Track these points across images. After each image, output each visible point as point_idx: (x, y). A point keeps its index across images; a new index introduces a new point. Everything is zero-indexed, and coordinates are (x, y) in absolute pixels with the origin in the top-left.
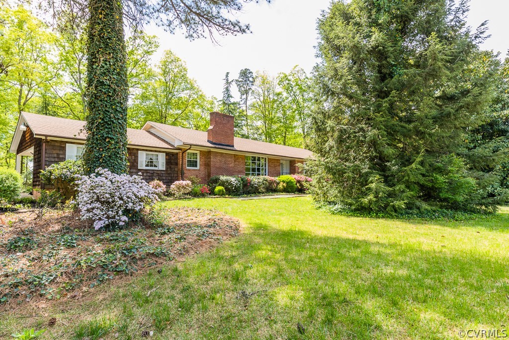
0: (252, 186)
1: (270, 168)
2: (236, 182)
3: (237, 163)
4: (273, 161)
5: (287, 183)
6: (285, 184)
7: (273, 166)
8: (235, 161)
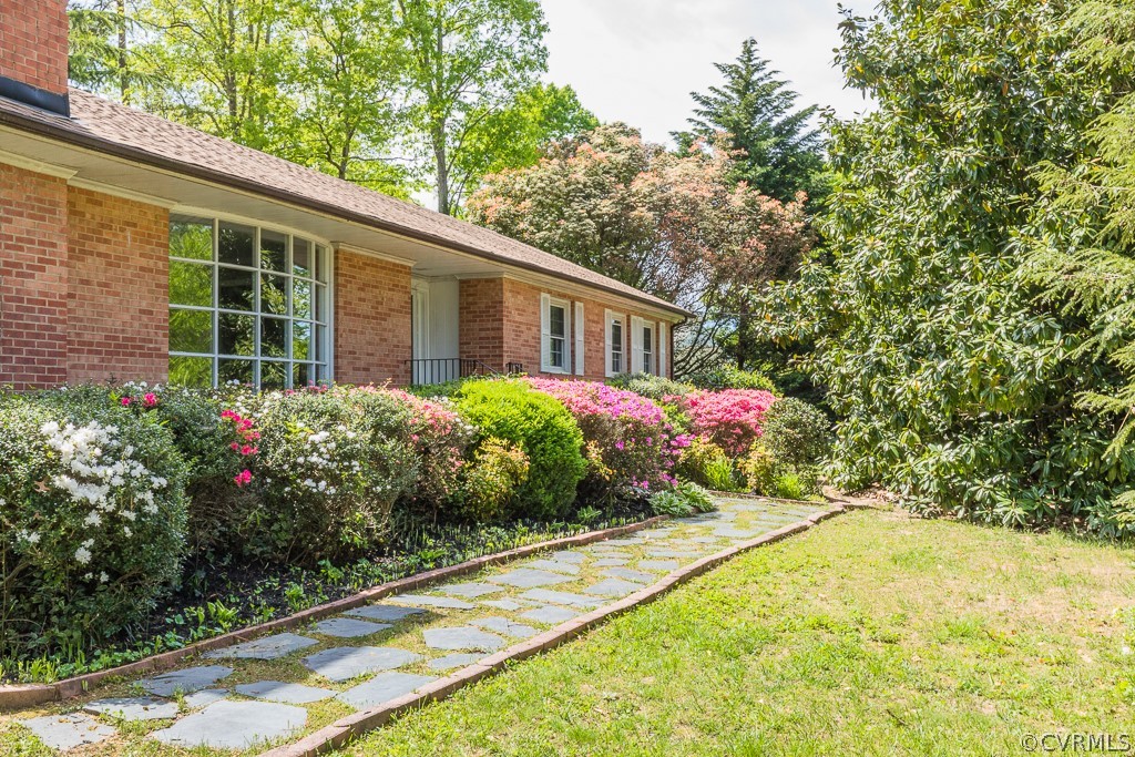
0: (278, 490)
1: (346, 323)
2: (114, 473)
3: (91, 267)
4: (367, 275)
5: (533, 443)
6: (518, 455)
7: (365, 308)
8: (77, 253)
